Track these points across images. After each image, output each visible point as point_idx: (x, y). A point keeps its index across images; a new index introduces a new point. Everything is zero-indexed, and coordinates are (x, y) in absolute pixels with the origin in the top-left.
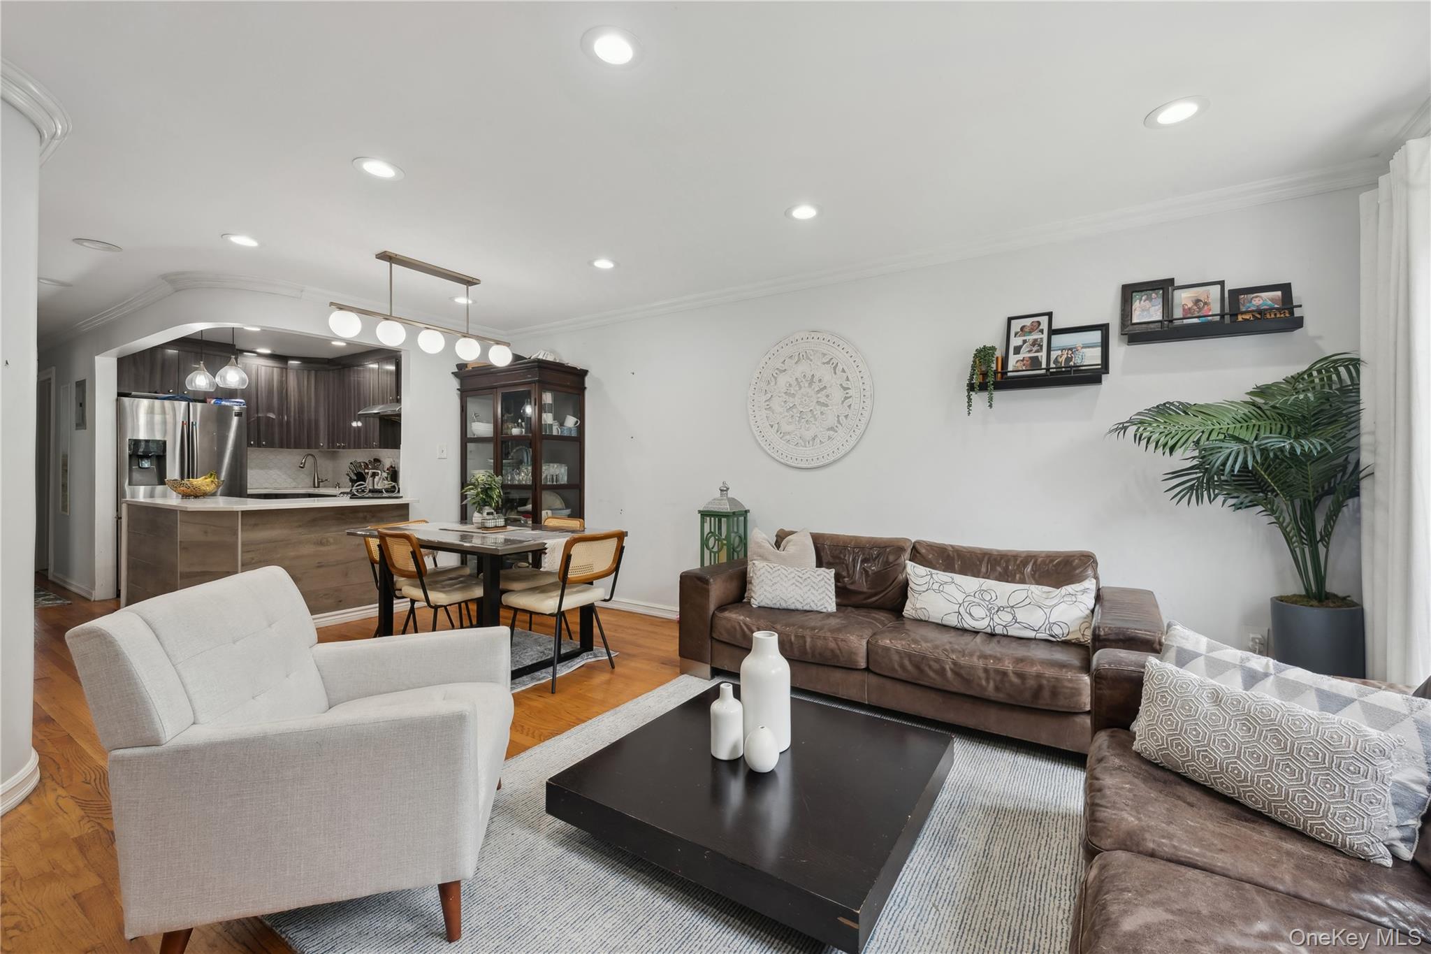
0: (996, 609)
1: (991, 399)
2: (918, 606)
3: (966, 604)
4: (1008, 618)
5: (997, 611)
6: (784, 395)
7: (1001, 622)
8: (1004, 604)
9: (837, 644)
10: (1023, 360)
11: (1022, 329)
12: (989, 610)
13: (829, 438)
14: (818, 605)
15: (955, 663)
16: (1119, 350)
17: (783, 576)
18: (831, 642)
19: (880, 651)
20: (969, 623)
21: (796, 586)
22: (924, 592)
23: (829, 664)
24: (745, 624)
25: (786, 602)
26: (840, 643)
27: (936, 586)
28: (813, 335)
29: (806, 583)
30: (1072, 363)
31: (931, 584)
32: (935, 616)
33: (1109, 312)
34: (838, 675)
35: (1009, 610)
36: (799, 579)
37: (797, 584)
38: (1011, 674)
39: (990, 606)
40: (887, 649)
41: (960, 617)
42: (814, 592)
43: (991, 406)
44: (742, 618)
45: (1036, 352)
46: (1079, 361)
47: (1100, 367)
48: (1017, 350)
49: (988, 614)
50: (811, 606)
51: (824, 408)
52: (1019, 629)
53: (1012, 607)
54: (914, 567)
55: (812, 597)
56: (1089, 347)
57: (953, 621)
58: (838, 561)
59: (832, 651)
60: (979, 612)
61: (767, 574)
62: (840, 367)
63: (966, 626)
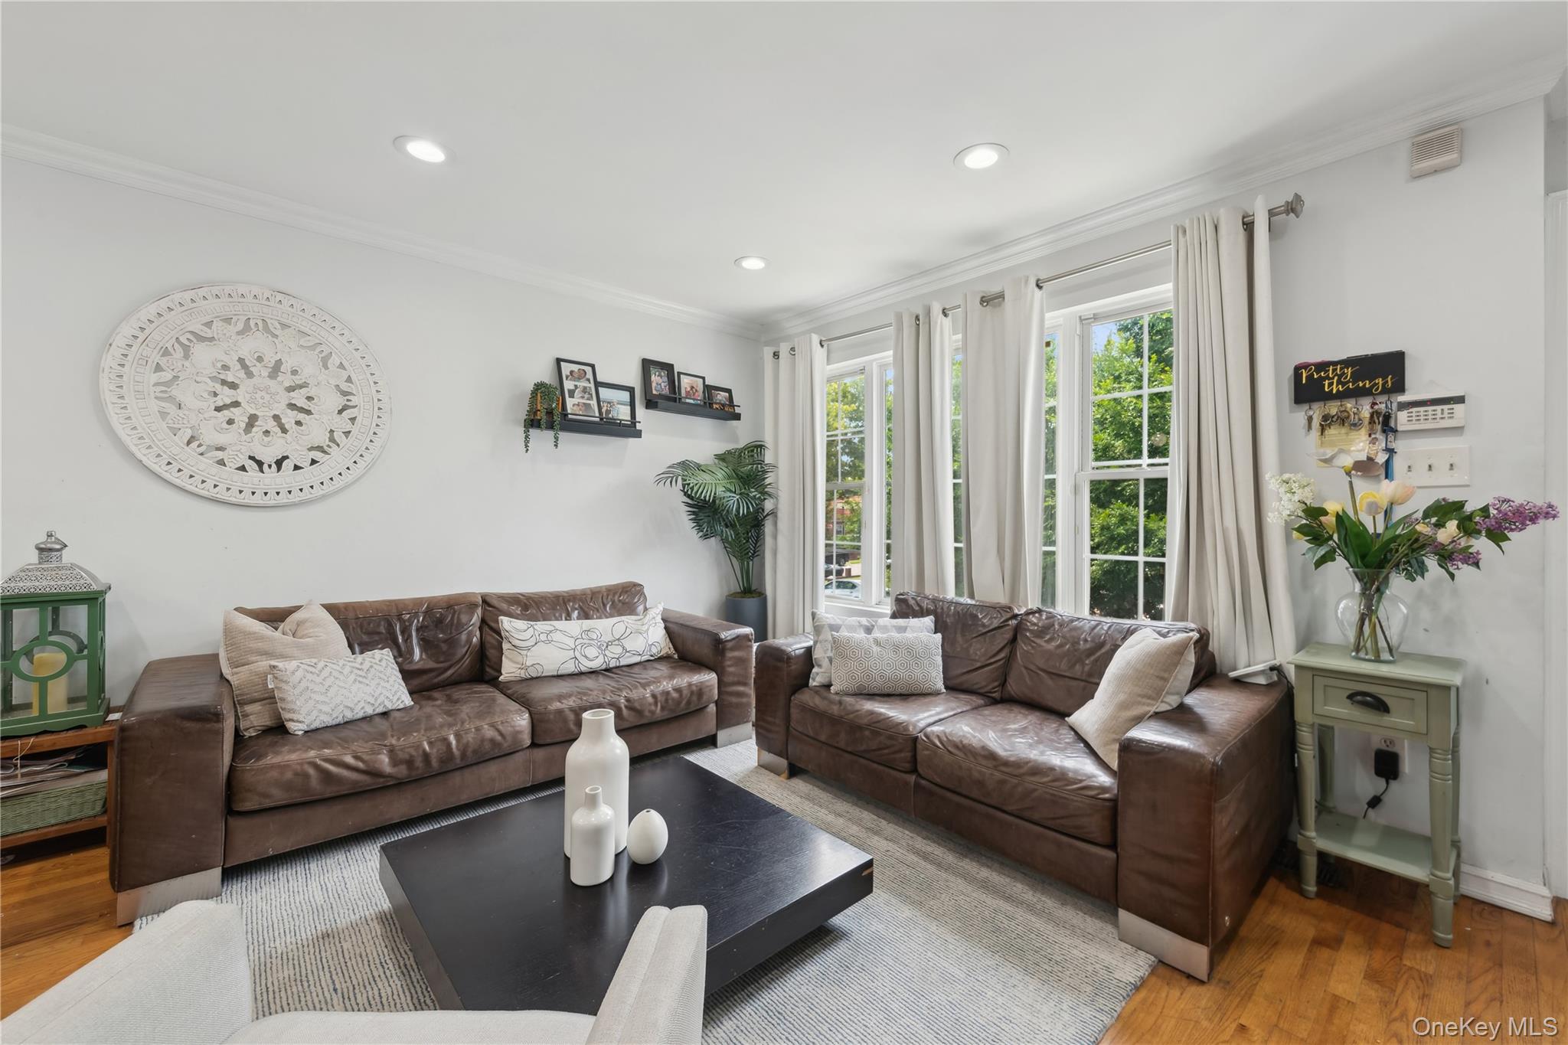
0: (605, 645)
1: (557, 438)
2: (529, 663)
3: (579, 647)
4: (619, 650)
5: (607, 647)
6: (209, 381)
7: (614, 656)
8: (610, 638)
9: (498, 731)
10: (578, 405)
11: (572, 372)
12: (599, 648)
13: (313, 462)
14: (394, 701)
15: (628, 700)
16: (641, 412)
17: (335, 674)
18: (488, 730)
19: (552, 717)
20: (587, 665)
21: (360, 682)
22: (533, 646)
23: (487, 758)
24: (326, 760)
25: (352, 710)
26: (500, 727)
27: (543, 637)
28: (279, 297)
29: (370, 676)
30: (610, 416)
31: (537, 635)
32: (550, 669)
33: (633, 378)
34: (493, 768)
35: (617, 642)
36: (360, 673)
37: (361, 679)
38: (672, 692)
39: (599, 644)
40: (560, 712)
41: (577, 662)
42: (386, 684)
43: (556, 446)
44: (312, 753)
45: (588, 399)
46: (616, 415)
47: (629, 423)
48: (572, 393)
49: (600, 652)
50: (385, 706)
51: (301, 416)
52: (629, 657)
53: (618, 639)
54: (511, 622)
55: (385, 692)
56: (622, 404)
57: (570, 668)
58: (376, 638)
59: (492, 741)
60: (592, 652)
61: (309, 676)
62: (335, 361)
63: (583, 669)
